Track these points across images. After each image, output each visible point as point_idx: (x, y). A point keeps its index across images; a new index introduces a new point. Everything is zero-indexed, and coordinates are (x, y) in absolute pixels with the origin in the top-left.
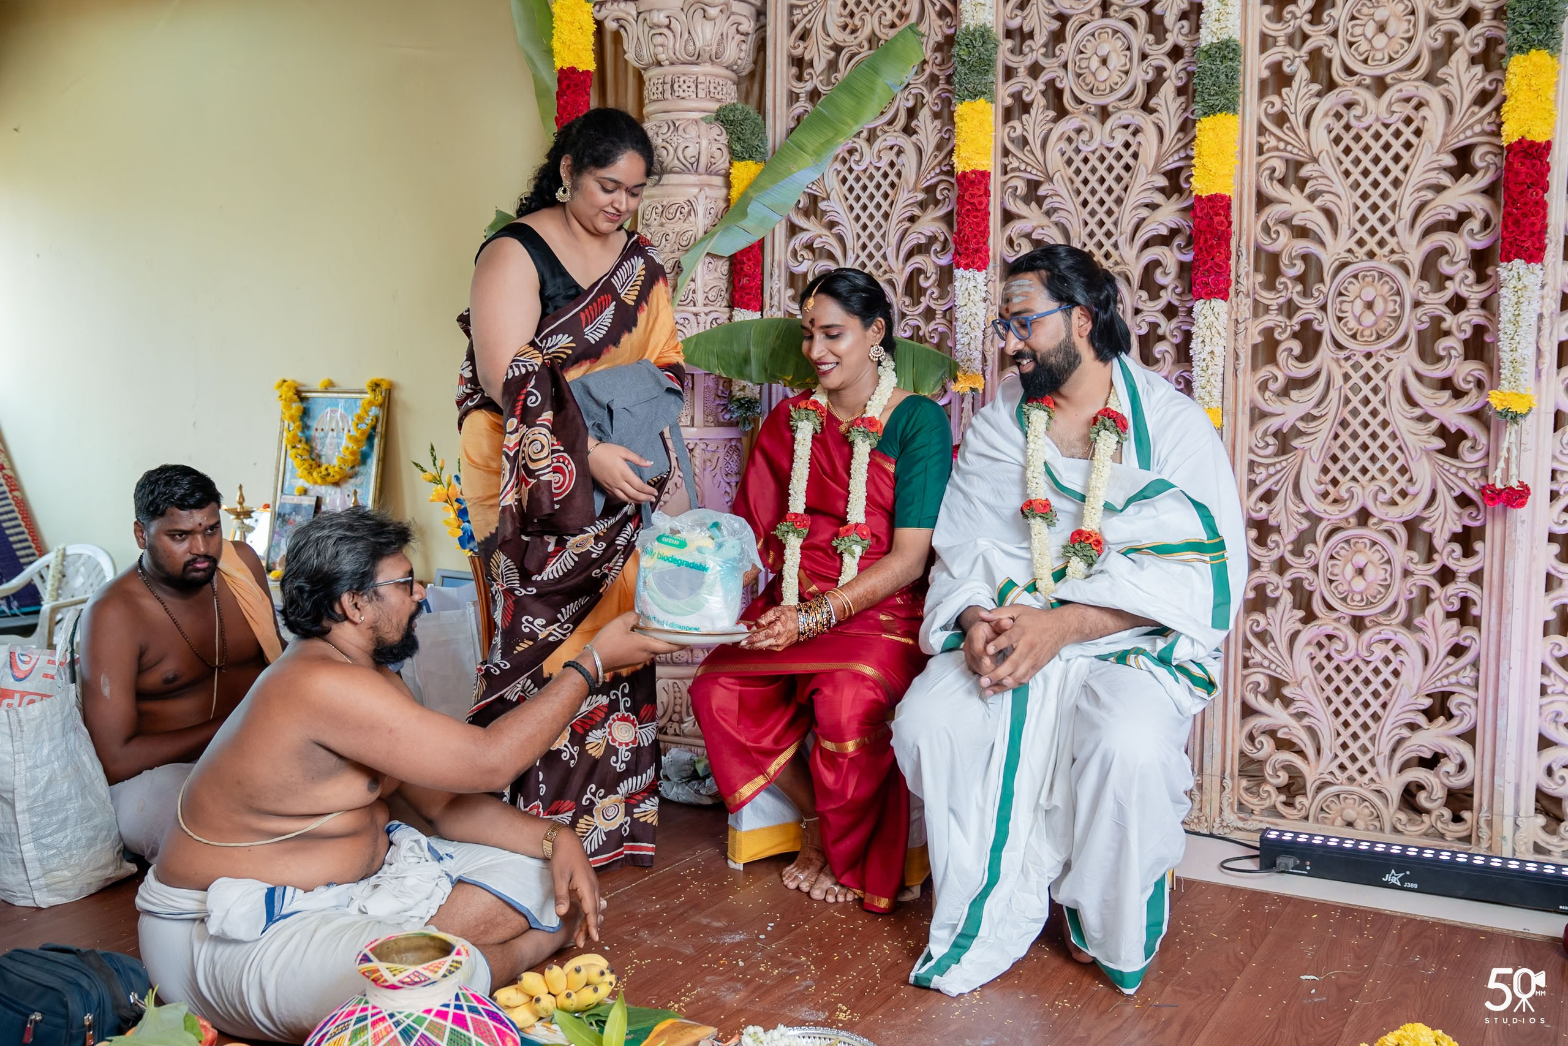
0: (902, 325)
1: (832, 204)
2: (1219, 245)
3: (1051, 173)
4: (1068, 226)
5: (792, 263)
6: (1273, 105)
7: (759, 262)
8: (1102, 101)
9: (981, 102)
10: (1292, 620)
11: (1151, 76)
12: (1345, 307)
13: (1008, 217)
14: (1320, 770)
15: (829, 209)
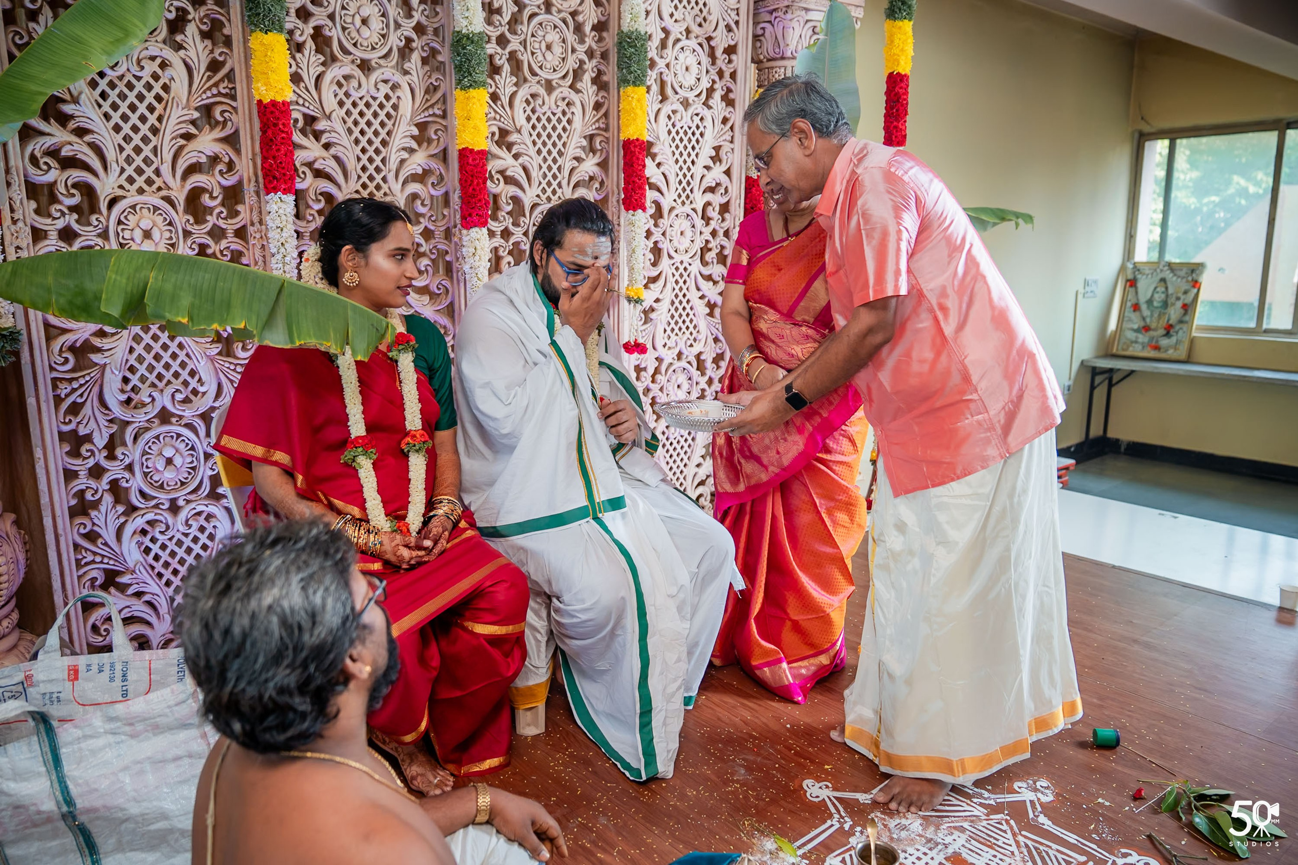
0: (189, 243)
1: (80, 108)
3: (327, 113)
5: (31, 170)
6: (491, 86)
8: (366, 56)
11: (403, 43)
15: (77, 113)
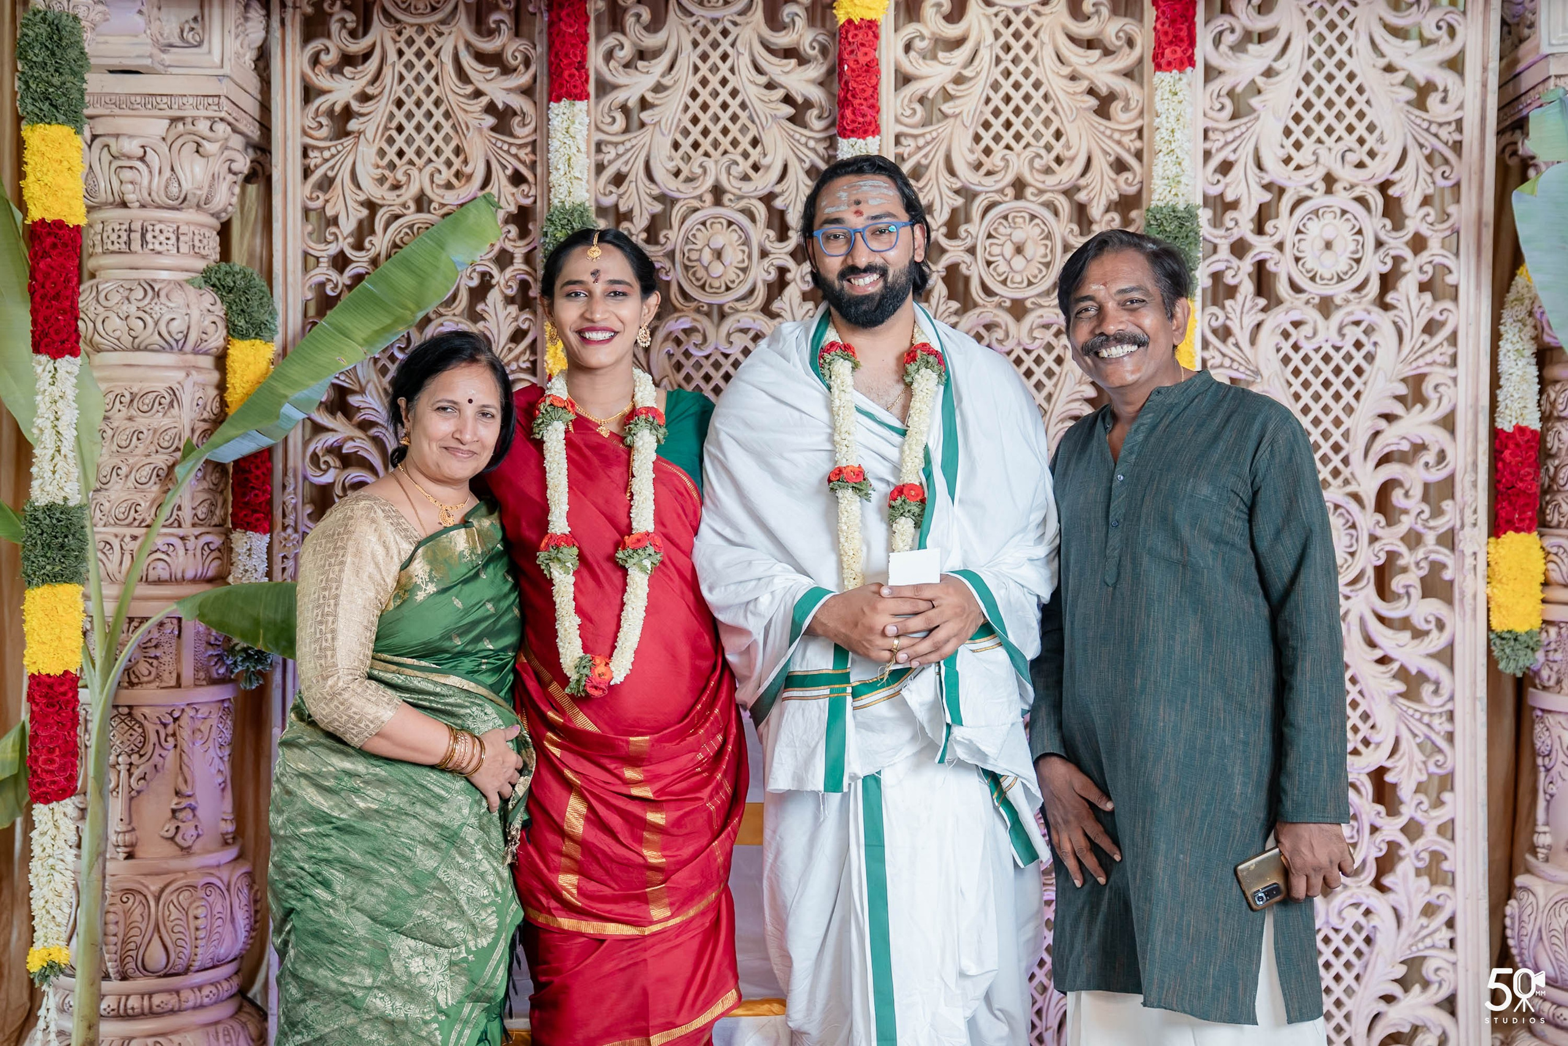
1: (369, 399)
5: (311, 471)
7: (268, 472)
8: (716, 300)
11: (773, 275)
15: (363, 405)
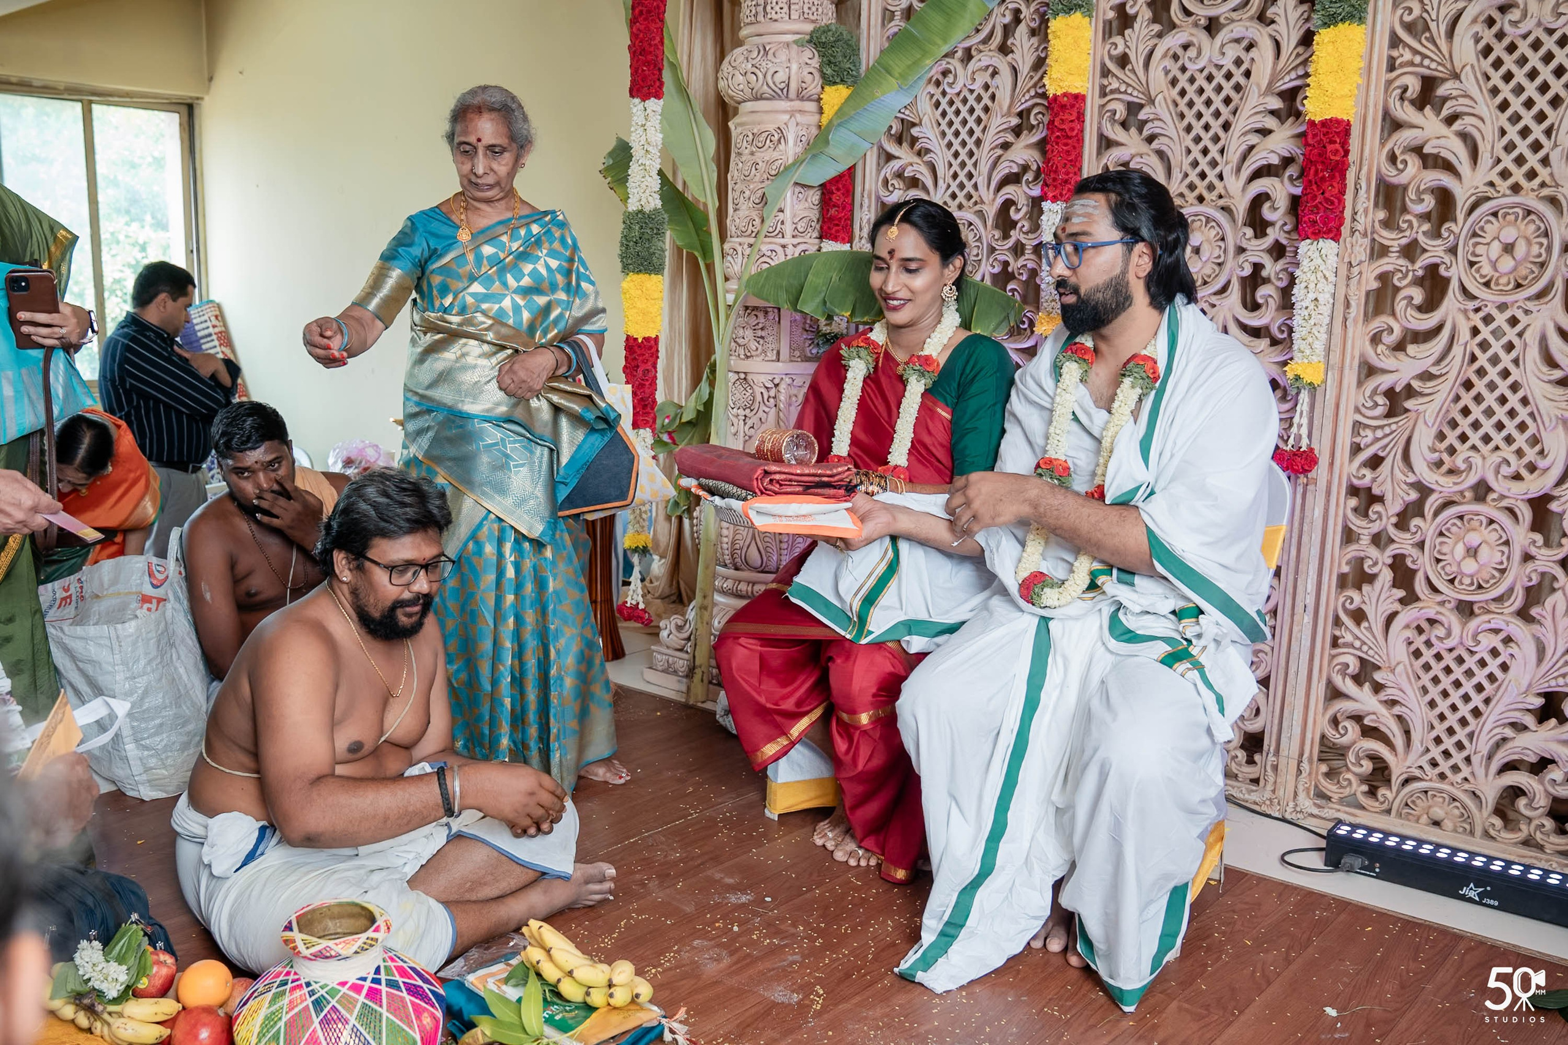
0: (991, 260)
1: (924, 130)
2: (1332, 177)
3: (1153, 94)
4: (1170, 154)
6: (1410, 10)
7: (849, 191)
8: (1212, 12)
9: (1077, 17)
10: (1390, 600)
12: (1480, 250)
13: (1106, 143)
14: (1408, 764)
15: (921, 135)
